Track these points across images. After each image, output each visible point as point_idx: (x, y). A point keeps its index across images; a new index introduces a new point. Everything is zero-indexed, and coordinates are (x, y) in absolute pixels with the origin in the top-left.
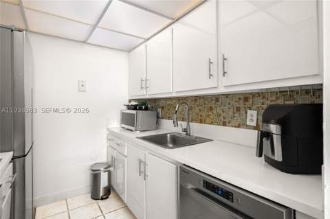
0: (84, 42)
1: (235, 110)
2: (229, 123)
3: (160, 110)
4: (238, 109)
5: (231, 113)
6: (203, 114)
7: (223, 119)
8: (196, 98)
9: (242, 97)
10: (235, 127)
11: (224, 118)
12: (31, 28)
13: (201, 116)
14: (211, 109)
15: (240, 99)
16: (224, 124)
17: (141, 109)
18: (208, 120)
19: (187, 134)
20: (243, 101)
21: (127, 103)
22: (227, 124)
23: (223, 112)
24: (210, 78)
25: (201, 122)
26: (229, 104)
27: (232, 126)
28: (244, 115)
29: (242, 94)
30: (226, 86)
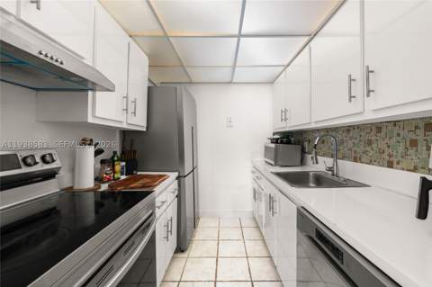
0: (231, 83)
1: (408, 144)
2: (398, 163)
3: (306, 144)
4: (414, 143)
5: (401, 149)
6: (358, 150)
7: (387, 158)
8: (349, 129)
9: (421, 125)
10: (408, 170)
11: (390, 156)
12: (194, 80)
13: (355, 152)
14: (370, 143)
15: (416, 127)
16: (390, 165)
17: (282, 142)
18: (365, 158)
19: (333, 175)
20: (422, 130)
21: (271, 136)
22: (395, 165)
23: (389, 147)
24: (350, 101)
25: (355, 160)
26: (399, 135)
27: (403, 169)
28: (425, 152)
29: (421, 119)
30: (374, 110)
